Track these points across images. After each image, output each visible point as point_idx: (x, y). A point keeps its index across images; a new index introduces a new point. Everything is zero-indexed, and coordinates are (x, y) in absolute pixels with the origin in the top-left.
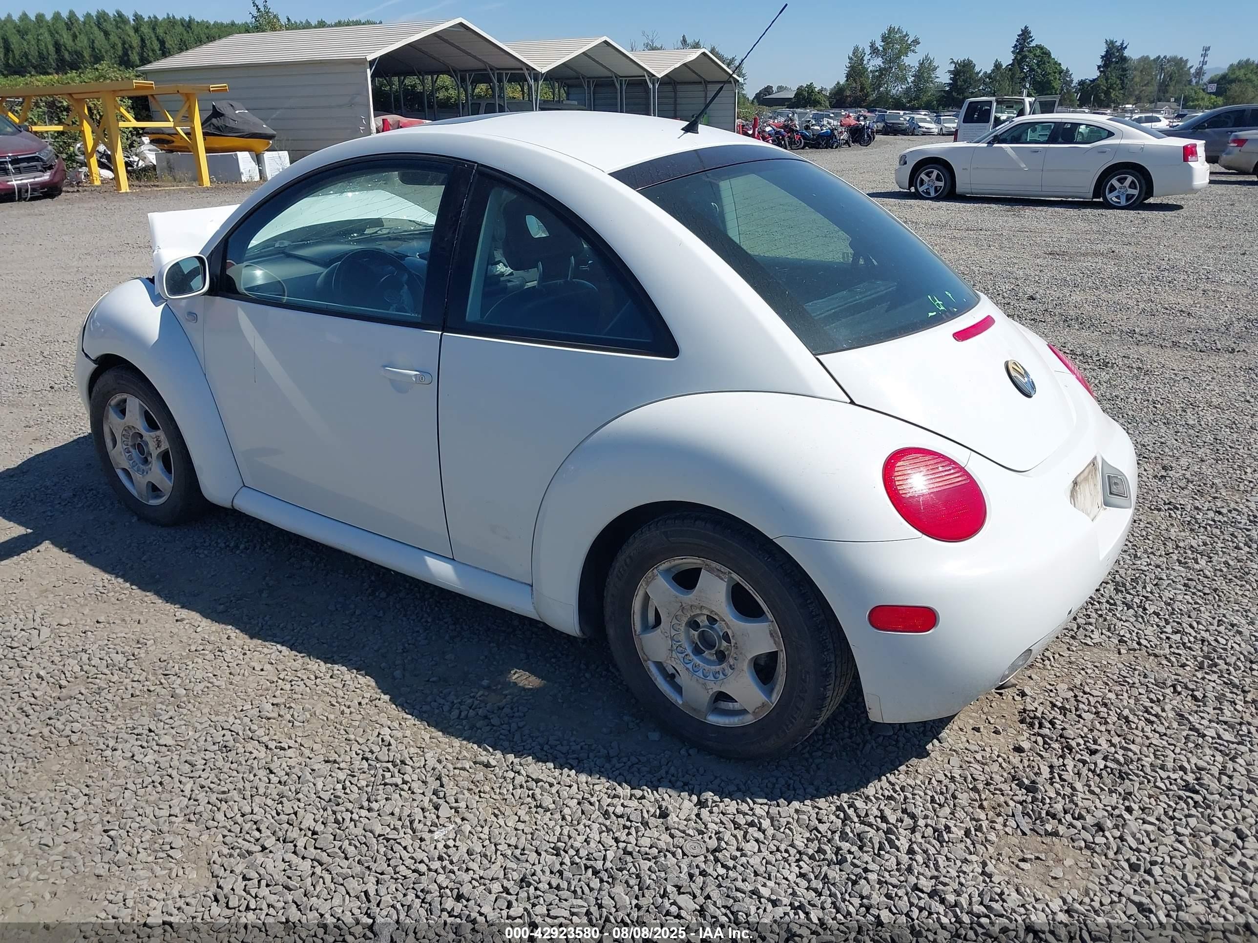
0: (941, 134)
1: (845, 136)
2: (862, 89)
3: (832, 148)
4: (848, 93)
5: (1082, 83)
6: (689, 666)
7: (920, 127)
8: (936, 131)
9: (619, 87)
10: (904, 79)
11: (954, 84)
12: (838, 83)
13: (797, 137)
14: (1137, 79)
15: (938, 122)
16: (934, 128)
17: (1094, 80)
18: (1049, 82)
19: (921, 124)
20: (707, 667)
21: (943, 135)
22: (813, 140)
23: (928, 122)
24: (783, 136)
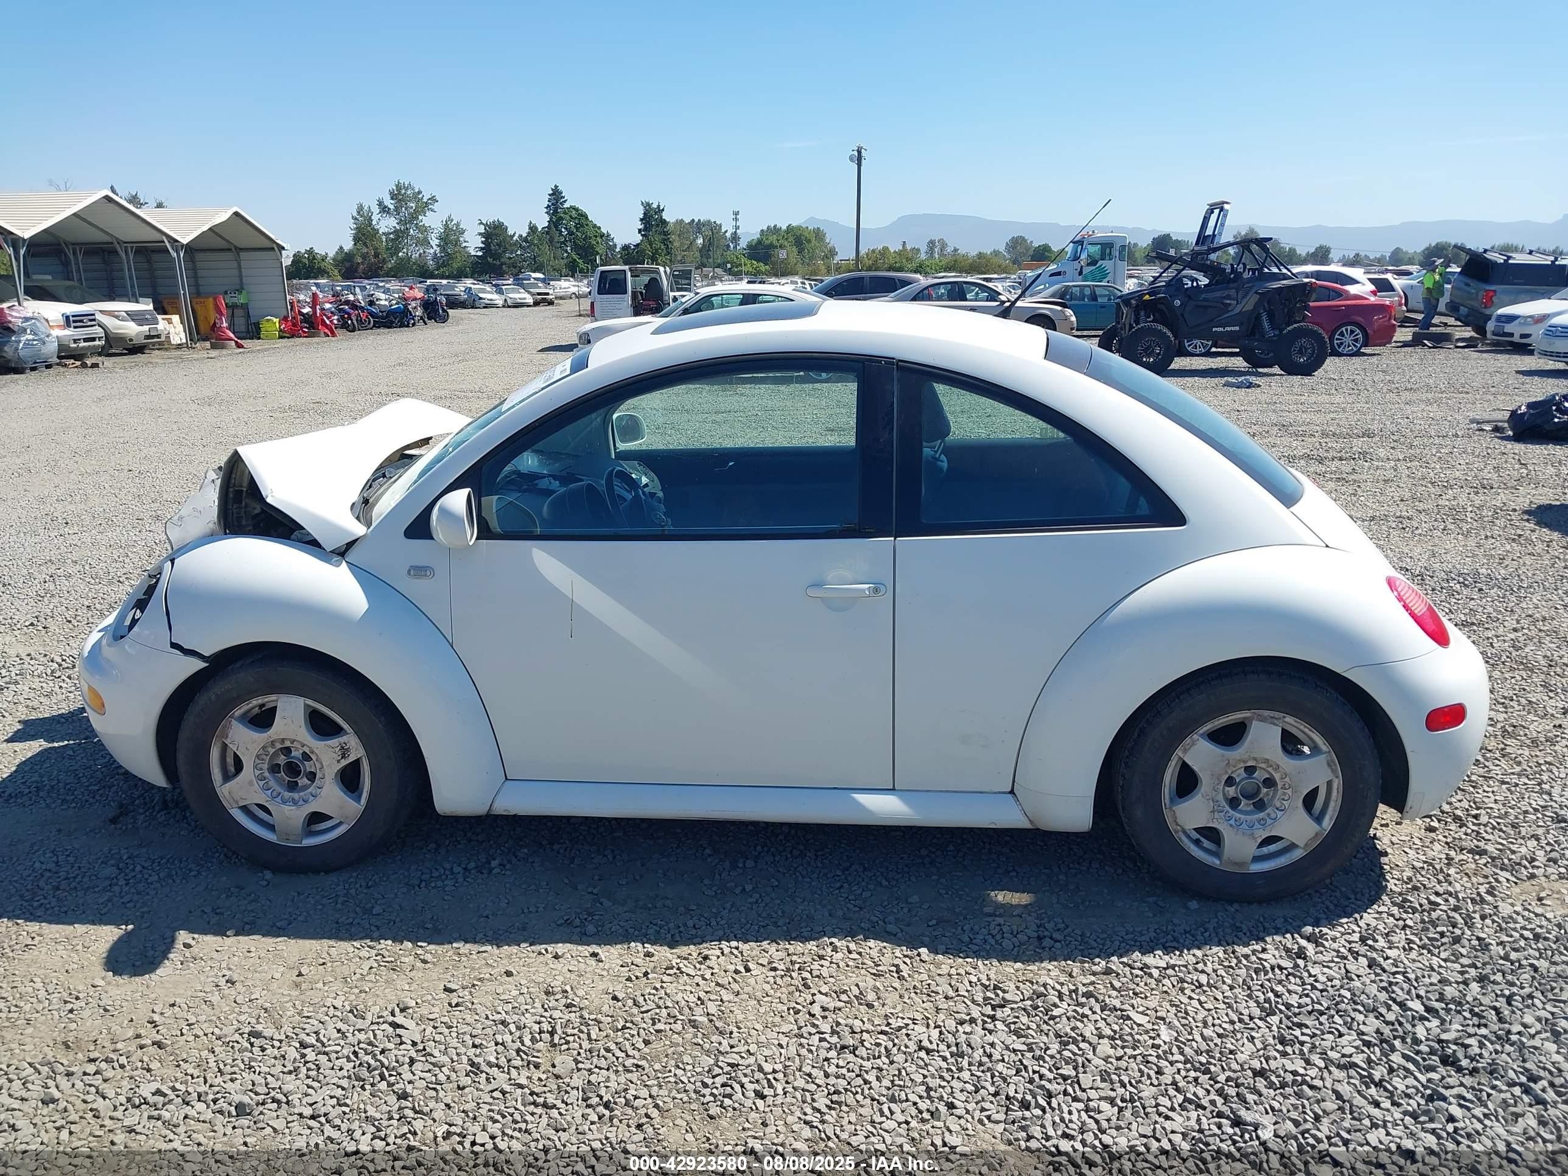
0: (506, 306)
1: (419, 312)
2: (376, 255)
3: (408, 326)
4: (359, 260)
5: (626, 248)
6: (1232, 822)
7: (481, 298)
8: (500, 303)
9: (124, 256)
10: (426, 243)
11: (487, 248)
12: (341, 248)
13: (363, 315)
14: (676, 244)
15: (500, 292)
16: (498, 299)
17: (638, 245)
18: (592, 247)
19: (481, 295)
20: (1249, 818)
21: (509, 307)
22: (382, 317)
23: (489, 292)
24: (349, 314)
